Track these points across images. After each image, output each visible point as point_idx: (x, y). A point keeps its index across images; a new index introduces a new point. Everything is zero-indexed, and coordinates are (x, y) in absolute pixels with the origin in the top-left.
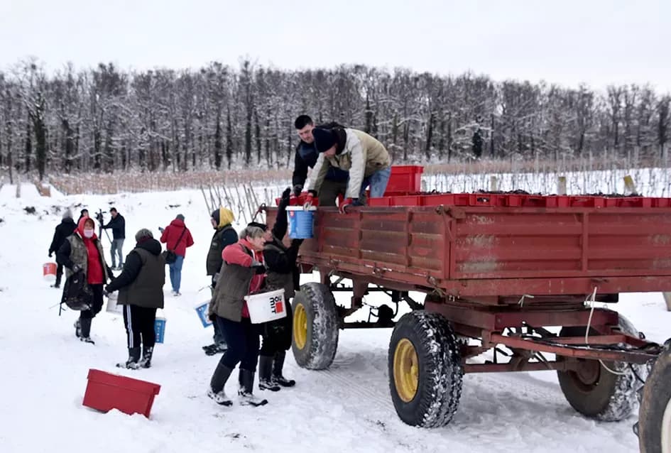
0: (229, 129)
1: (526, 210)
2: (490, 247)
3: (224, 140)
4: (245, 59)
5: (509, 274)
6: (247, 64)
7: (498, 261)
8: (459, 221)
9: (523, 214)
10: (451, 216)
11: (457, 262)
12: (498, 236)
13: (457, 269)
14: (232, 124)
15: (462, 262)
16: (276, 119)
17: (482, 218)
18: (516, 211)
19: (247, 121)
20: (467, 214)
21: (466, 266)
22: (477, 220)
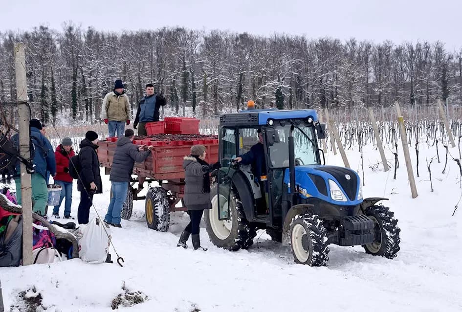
0: (53, 89)
1: (185, 146)
2: (172, 161)
3: (49, 100)
4: (68, 25)
5: (179, 170)
6: (71, 29)
7: (175, 166)
8: (158, 152)
9: (184, 148)
10: (155, 150)
11: (159, 167)
12: (174, 156)
13: (159, 170)
14: (56, 85)
15: (161, 167)
16: (96, 80)
17: (168, 150)
18: (181, 147)
19: (72, 81)
20: (161, 149)
21: (163, 168)
22: (166, 151)
